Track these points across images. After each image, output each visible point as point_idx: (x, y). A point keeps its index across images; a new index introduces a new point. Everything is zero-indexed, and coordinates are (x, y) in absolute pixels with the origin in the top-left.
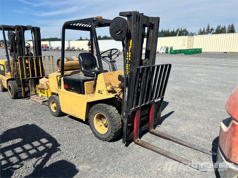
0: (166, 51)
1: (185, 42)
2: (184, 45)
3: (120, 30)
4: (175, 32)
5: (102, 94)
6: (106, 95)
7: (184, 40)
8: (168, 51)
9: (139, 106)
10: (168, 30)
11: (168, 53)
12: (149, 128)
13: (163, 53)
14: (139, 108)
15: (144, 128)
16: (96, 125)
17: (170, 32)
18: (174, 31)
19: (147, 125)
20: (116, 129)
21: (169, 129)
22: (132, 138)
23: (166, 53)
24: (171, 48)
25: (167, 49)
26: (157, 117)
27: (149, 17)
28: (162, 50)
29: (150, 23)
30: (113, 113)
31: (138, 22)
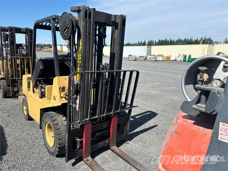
0: (184, 59)
1: (205, 51)
2: (203, 54)
3: (67, 28)
4: (199, 40)
5: (56, 100)
6: (59, 102)
7: (204, 49)
8: (186, 59)
9: (97, 117)
10: (191, 38)
11: (185, 61)
12: (110, 145)
13: (180, 61)
14: (97, 118)
15: (100, 144)
16: (47, 136)
17: (194, 40)
18: (197, 39)
19: (107, 141)
20: (61, 143)
21: (137, 147)
22: (80, 155)
23: (184, 60)
24: (190, 57)
25: (185, 57)
26: (124, 132)
27: (111, 15)
28: (179, 58)
29: (112, 21)
30: (60, 124)
31: (88, 19)
